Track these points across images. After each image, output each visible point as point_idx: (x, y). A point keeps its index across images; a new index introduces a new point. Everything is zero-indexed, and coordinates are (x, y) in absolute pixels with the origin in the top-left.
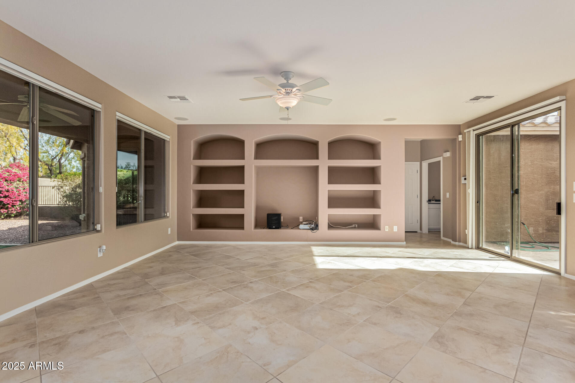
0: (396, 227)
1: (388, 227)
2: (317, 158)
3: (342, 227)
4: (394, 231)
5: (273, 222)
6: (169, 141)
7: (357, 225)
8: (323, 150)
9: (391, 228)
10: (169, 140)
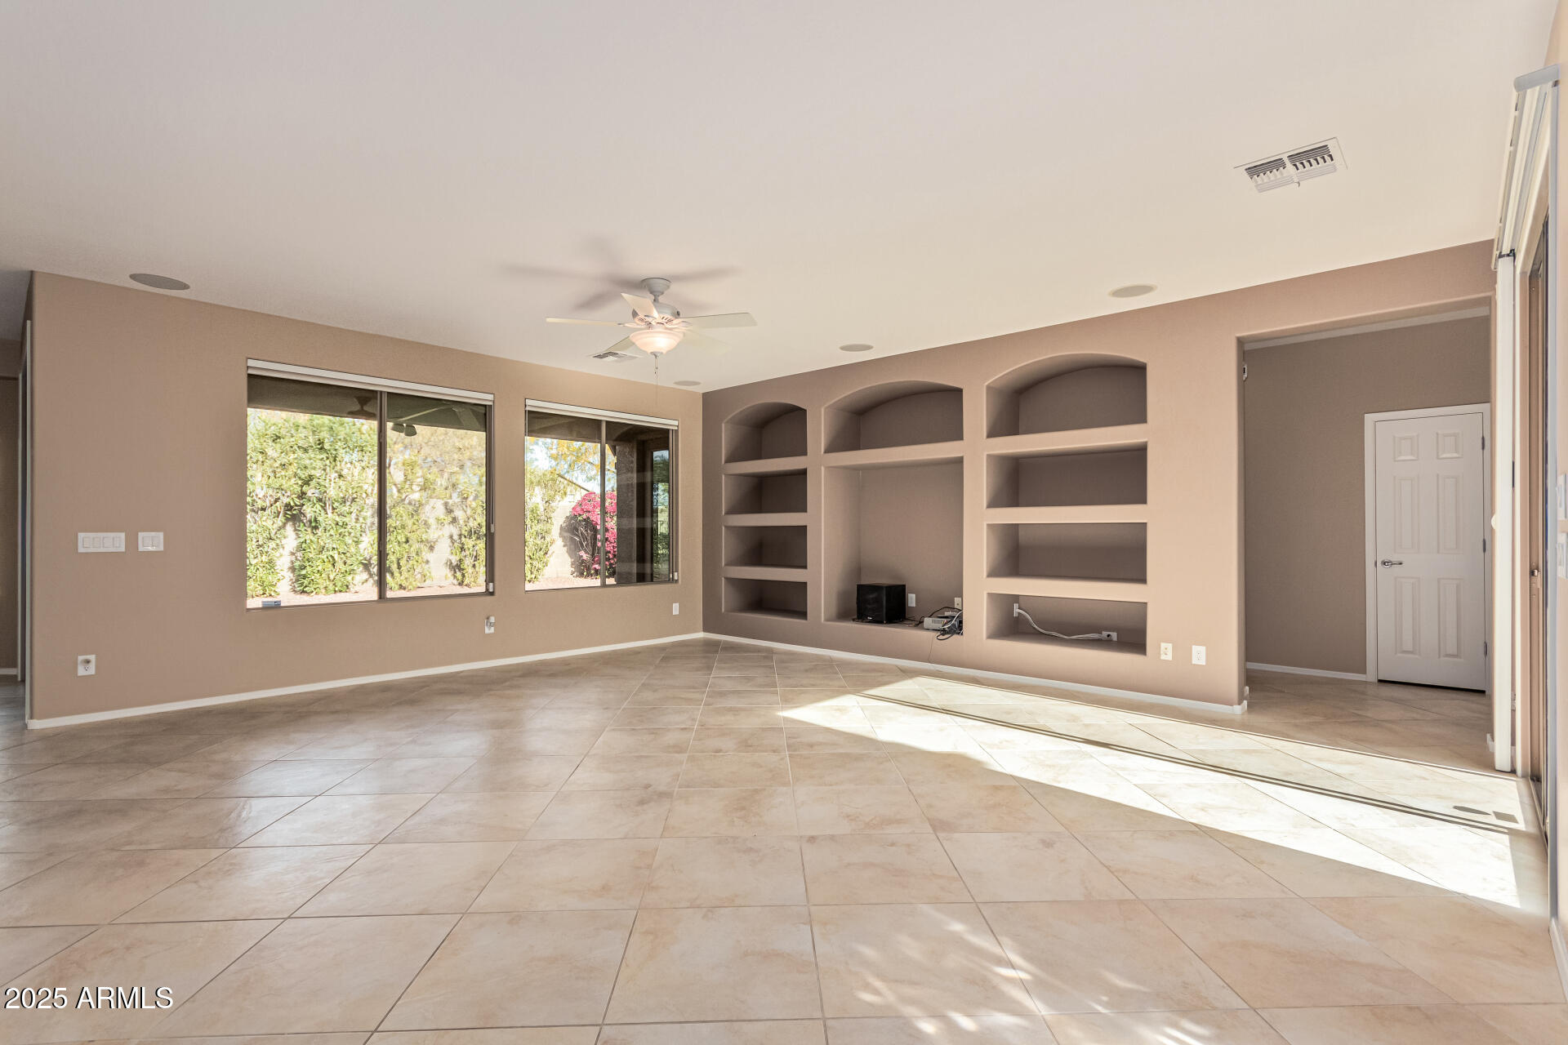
0: (1202, 649)
1: (1170, 646)
2: (959, 436)
3: (1061, 636)
4: (1195, 661)
5: (869, 606)
6: (677, 431)
7: (1114, 636)
8: (977, 412)
9: (1182, 652)
10: (676, 428)
